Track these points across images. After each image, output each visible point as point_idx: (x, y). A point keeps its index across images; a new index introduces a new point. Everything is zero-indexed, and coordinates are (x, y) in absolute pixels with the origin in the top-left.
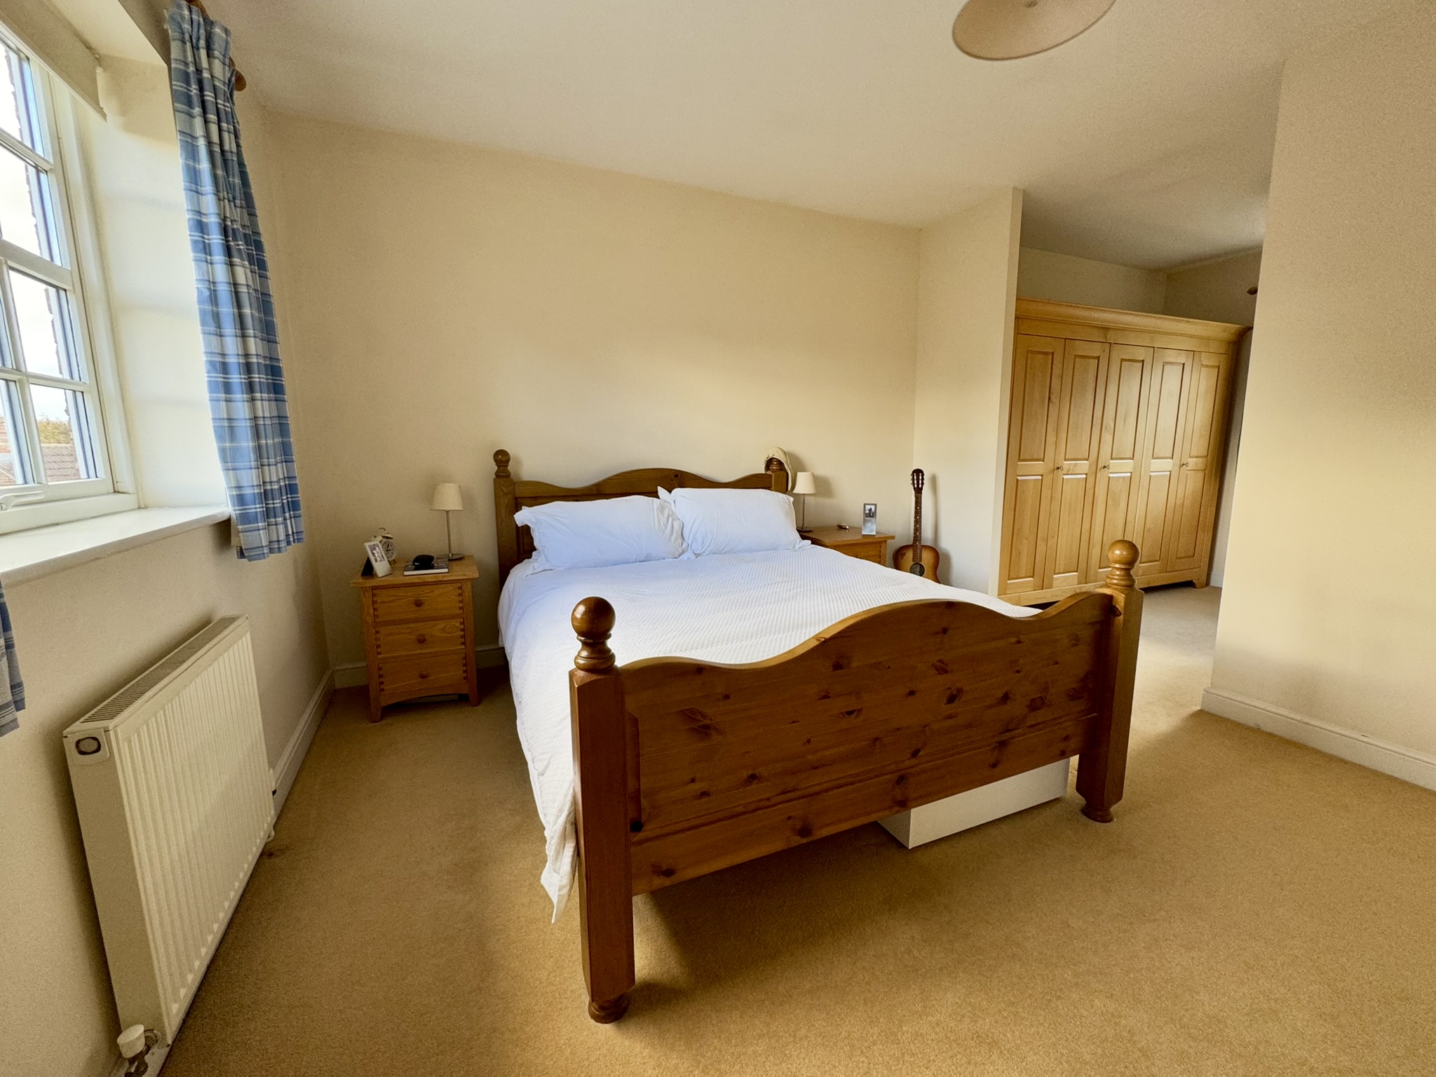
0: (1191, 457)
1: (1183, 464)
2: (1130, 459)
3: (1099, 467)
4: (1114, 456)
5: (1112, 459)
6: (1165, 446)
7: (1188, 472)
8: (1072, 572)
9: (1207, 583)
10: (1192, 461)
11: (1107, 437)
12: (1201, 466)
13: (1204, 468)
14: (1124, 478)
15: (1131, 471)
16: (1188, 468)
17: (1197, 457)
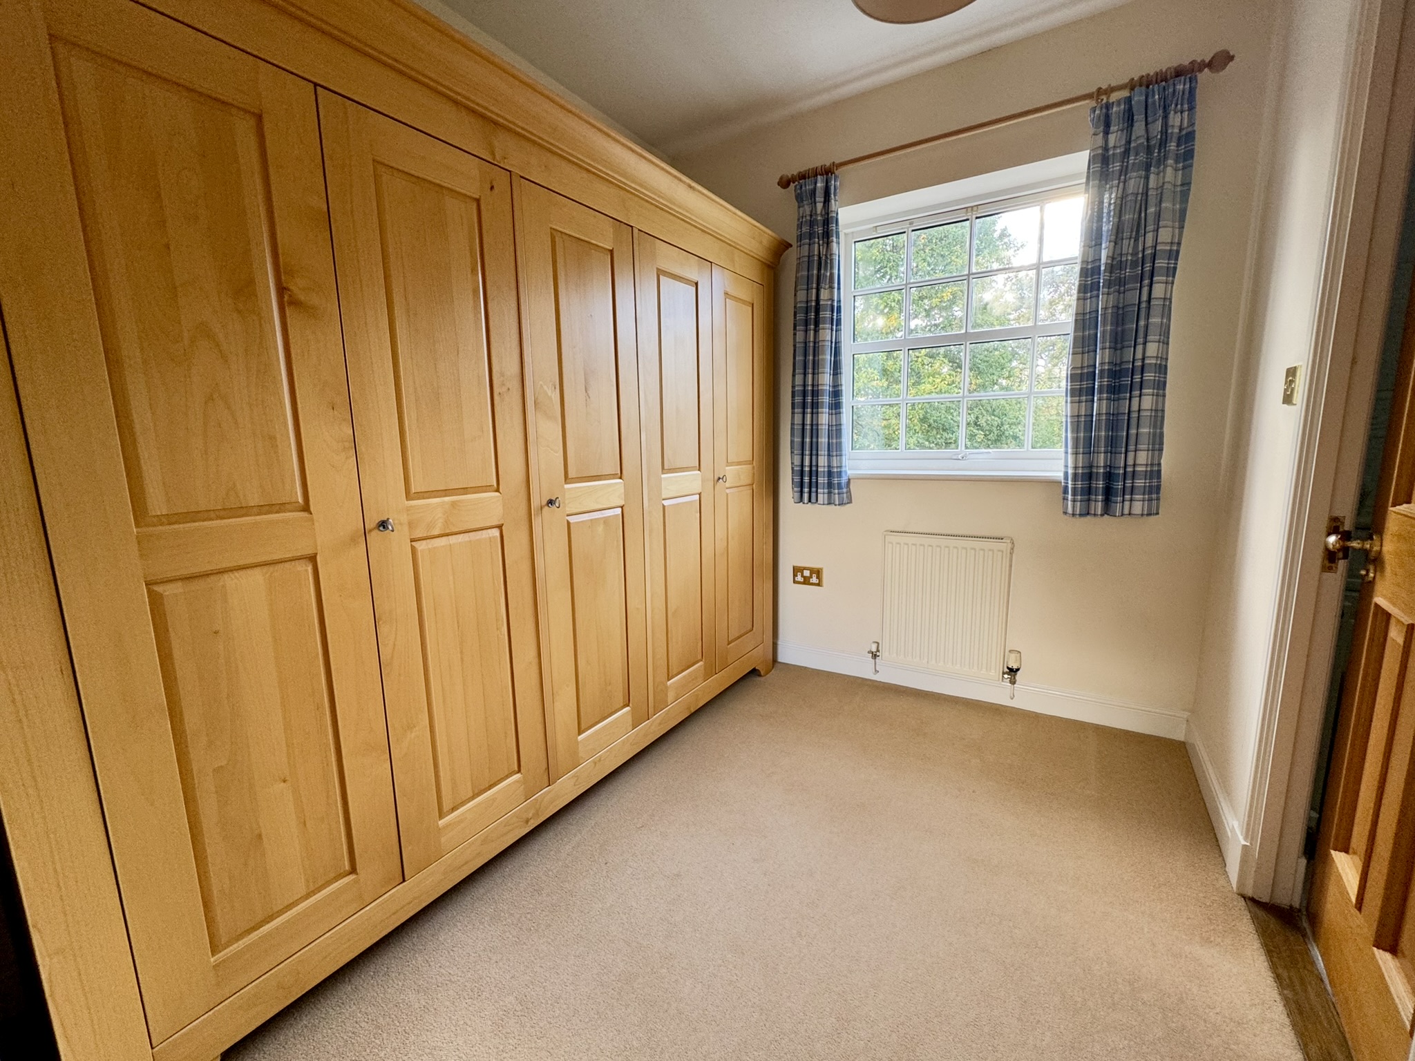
0: (728, 464)
1: (719, 478)
2: (613, 476)
3: (535, 502)
4: (571, 474)
5: (567, 479)
6: (682, 446)
7: (728, 491)
8: (507, 777)
9: (775, 660)
10: (730, 471)
11: (545, 430)
12: (746, 479)
13: (749, 482)
14: (606, 521)
15: (622, 503)
16: (727, 485)
17: (739, 463)
